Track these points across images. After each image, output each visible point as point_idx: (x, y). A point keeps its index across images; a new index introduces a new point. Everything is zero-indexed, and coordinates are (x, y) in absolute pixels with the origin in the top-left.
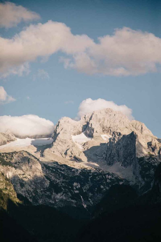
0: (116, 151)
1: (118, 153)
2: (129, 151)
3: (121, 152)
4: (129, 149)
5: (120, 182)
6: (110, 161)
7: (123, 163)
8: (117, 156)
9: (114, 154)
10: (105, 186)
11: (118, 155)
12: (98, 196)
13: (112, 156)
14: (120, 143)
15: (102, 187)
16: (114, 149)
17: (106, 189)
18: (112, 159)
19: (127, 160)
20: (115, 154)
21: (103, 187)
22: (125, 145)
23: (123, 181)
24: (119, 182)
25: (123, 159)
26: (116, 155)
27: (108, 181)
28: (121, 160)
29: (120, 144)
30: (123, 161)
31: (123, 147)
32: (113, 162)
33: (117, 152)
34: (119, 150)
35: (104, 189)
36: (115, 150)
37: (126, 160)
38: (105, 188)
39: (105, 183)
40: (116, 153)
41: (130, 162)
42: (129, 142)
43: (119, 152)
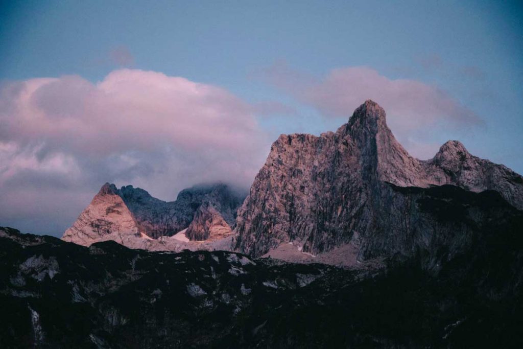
0: (285, 201)
1: (292, 205)
2: (340, 184)
3: (305, 198)
4: (340, 174)
5: (299, 275)
6: (253, 247)
7: (311, 239)
8: (284, 217)
9: (274, 212)
10: (214, 288)
11: (290, 212)
12: (160, 334)
13: (264, 223)
14: (299, 168)
15: (196, 290)
16: (273, 195)
17: (215, 303)
18: (266, 231)
19: (330, 222)
20: (276, 211)
21: (201, 292)
22: (322, 169)
23: (319, 273)
24: (297, 277)
25: (312, 225)
26: (283, 213)
27: (233, 271)
28: (302, 231)
29: (300, 171)
30: (313, 230)
31: (314, 179)
32: (266, 243)
33: (285, 205)
34: (297, 193)
35: (208, 304)
36: (278, 198)
37: (327, 223)
38: (210, 297)
39: (214, 277)
40: (282, 209)
41: (346, 228)
42: (342, 148)
43: (297, 202)
